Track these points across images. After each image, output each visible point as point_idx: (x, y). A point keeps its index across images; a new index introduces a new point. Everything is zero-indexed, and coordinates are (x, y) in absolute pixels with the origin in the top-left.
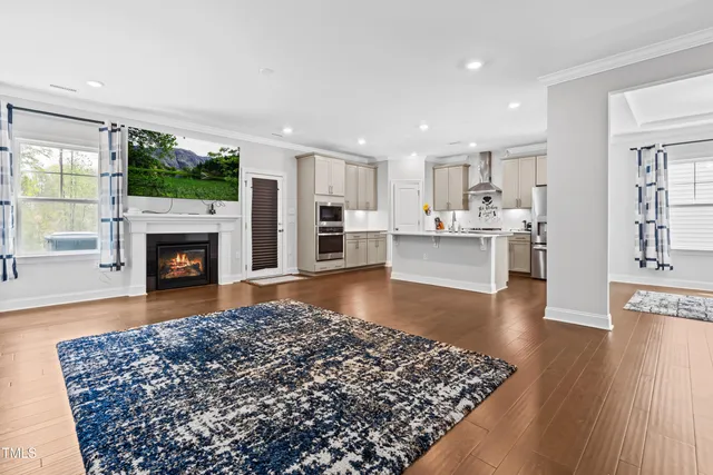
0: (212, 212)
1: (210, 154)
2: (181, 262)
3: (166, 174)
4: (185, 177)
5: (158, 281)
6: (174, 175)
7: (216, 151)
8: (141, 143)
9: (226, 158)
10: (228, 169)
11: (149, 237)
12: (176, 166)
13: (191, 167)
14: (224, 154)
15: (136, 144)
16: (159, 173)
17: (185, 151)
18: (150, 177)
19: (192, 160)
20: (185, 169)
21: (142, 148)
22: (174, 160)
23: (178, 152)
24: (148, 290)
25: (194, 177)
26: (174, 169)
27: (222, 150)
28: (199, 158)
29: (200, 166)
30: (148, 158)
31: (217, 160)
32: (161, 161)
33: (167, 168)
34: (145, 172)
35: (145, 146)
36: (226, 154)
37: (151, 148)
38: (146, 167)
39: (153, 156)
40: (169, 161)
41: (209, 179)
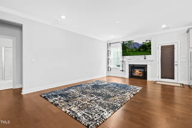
0: (145, 59)
1: (143, 43)
2: (137, 72)
3: (131, 51)
4: (136, 51)
5: (131, 76)
6: (133, 51)
7: (145, 41)
9: (148, 43)
10: (148, 47)
11: (129, 65)
12: (134, 48)
13: (138, 48)
16: (129, 51)
17: (136, 43)
18: (127, 53)
19: (138, 46)
20: (136, 49)
21: (124, 44)
22: (133, 46)
24: (129, 77)
25: (139, 51)
27: (147, 41)
28: (140, 44)
29: (140, 47)
30: (126, 47)
31: (145, 44)
32: (129, 47)
33: (131, 49)
34: (125, 52)
36: (148, 42)
37: (126, 43)
38: (125, 50)
39: (127, 46)
40: (131, 47)
41: (143, 51)
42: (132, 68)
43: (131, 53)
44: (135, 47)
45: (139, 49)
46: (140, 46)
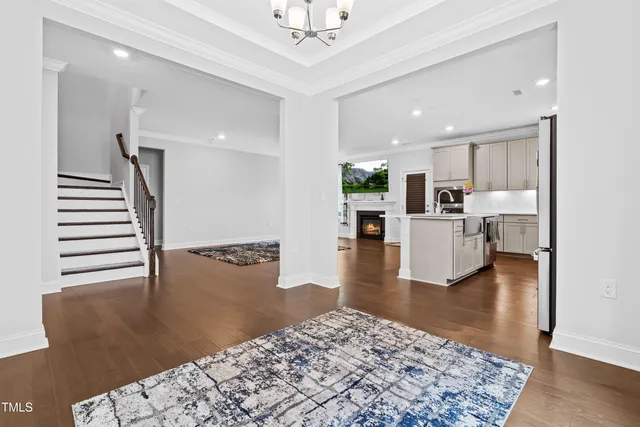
0: (382, 199)
1: (375, 169)
4: (360, 187)
7: (379, 167)
9: (383, 171)
13: (363, 180)
14: (383, 168)
17: (359, 170)
19: (363, 175)
22: (352, 177)
23: (355, 171)
24: (357, 237)
26: (352, 184)
27: (383, 165)
28: (368, 173)
29: (368, 179)
44: (357, 179)
45: (365, 184)
46: (368, 176)
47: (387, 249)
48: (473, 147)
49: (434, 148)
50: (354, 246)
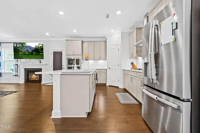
1: (36, 46)
2: (34, 77)
3: (23, 54)
4: (29, 54)
6: (25, 54)
8: (17, 45)
9: (40, 47)
10: (41, 50)
11: (25, 69)
13: (30, 51)
14: (40, 46)
15: (15, 46)
16: (21, 54)
17: (29, 46)
18: (19, 56)
19: (30, 49)
21: (17, 47)
22: (26, 49)
23: (27, 47)
24: (25, 82)
25: (31, 54)
26: (25, 52)
27: (39, 44)
28: (33, 48)
29: (33, 51)
30: (18, 50)
31: (38, 48)
32: (22, 50)
33: (24, 52)
34: (18, 54)
35: (18, 46)
36: (41, 45)
37: (19, 46)
38: (18, 53)
39: (20, 49)
40: (24, 50)
41: (36, 55)
42: (28, 72)
43: (24, 56)
44: (28, 51)
45: (31, 53)
46: (32, 49)
47: (43, 88)
48: (83, 42)
49: (66, 40)
50: (23, 88)
